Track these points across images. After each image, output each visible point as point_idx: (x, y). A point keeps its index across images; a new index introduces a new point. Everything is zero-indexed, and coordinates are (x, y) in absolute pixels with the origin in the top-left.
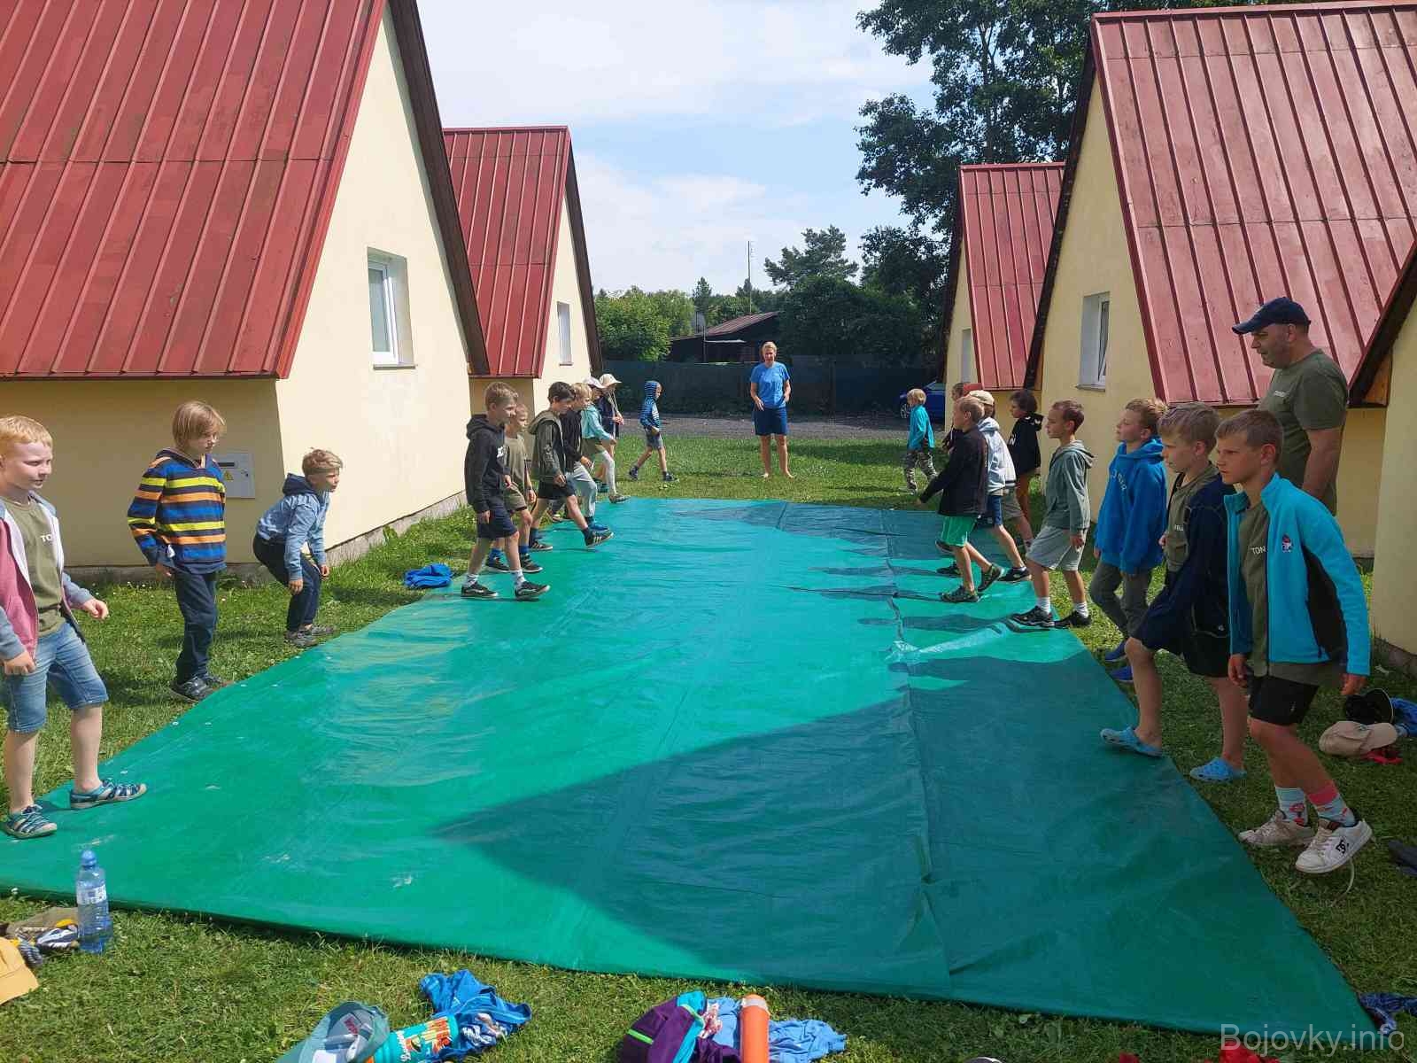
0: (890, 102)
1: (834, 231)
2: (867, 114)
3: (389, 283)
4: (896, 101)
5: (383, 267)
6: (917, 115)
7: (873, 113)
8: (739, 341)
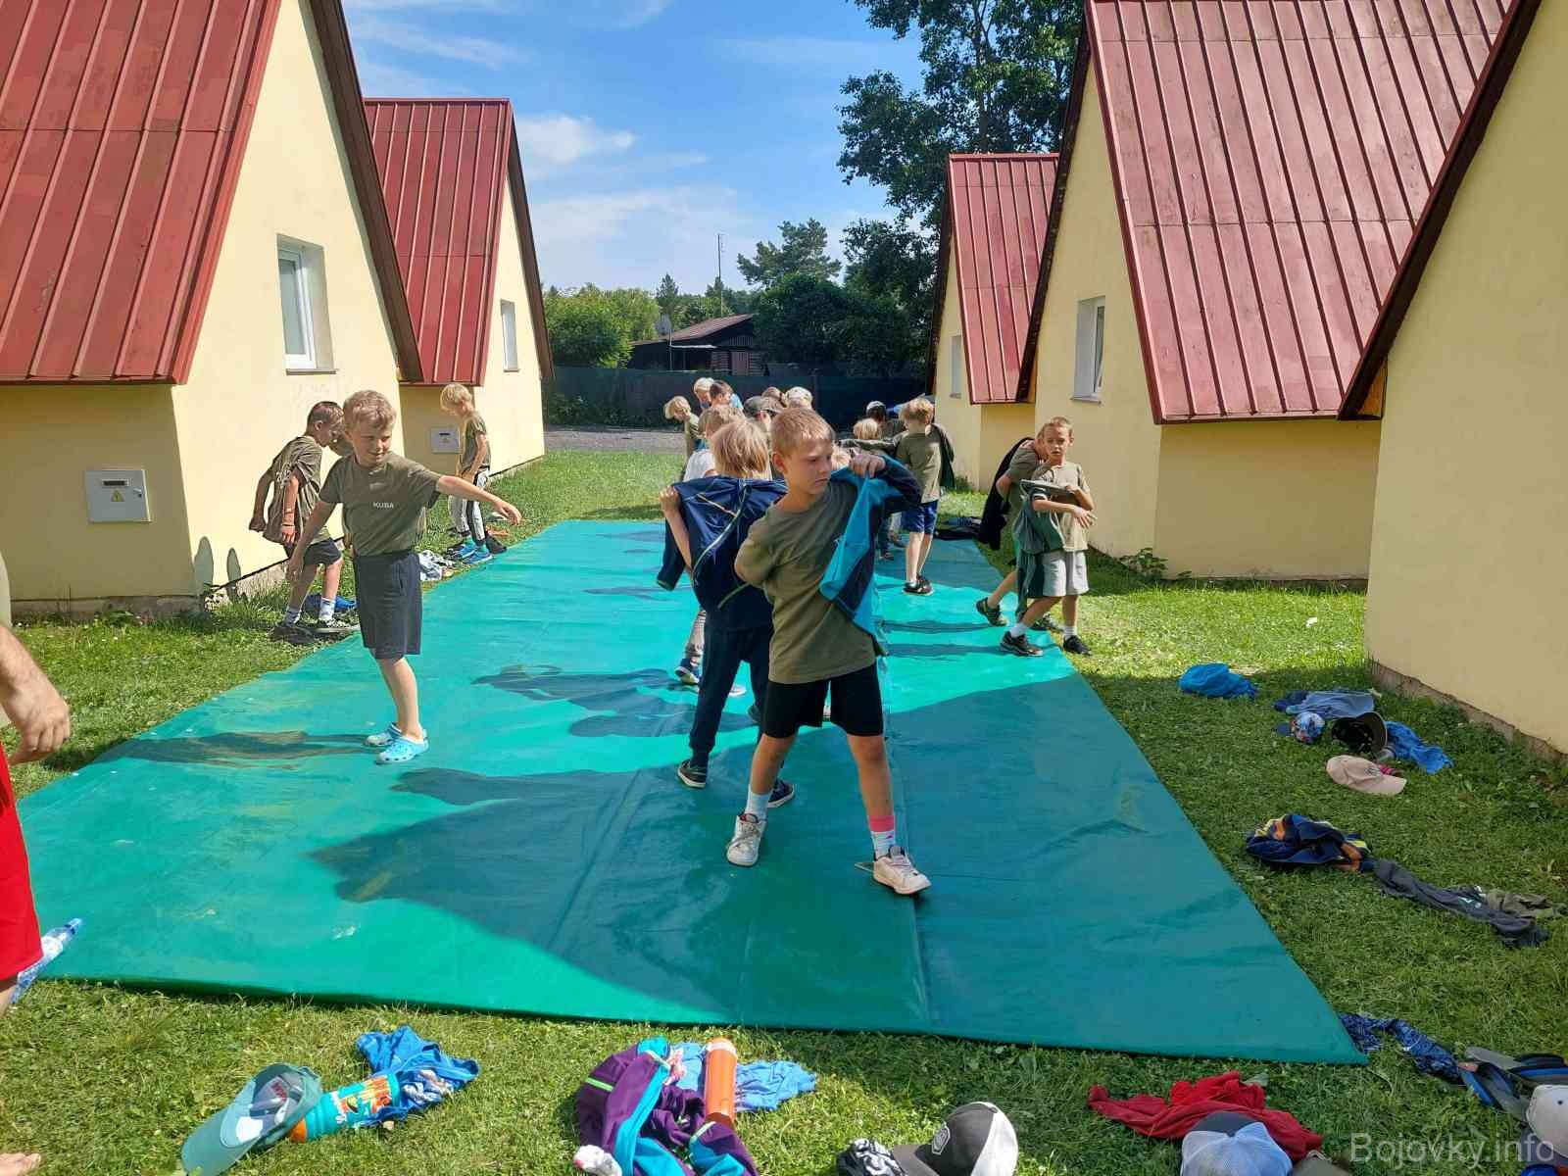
0: (874, 80)
1: (813, 224)
2: (849, 92)
3: (304, 274)
4: (881, 79)
5: (294, 256)
6: (904, 96)
7: (856, 91)
8: (709, 346)
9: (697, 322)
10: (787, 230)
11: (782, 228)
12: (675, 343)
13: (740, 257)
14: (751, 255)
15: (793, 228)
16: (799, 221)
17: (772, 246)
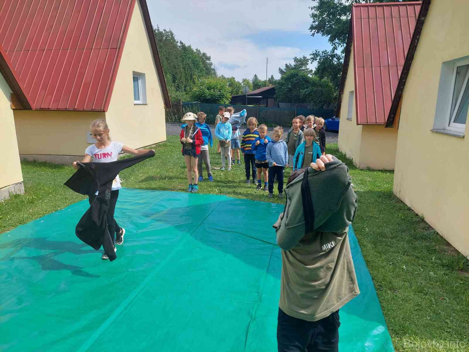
1: (304, 58)
8: (260, 97)
9: (258, 88)
10: (296, 60)
11: (294, 59)
12: (248, 95)
13: (280, 68)
14: (283, 68)
15: (298, 59)
16: (300, 56)
17: (290, 65)
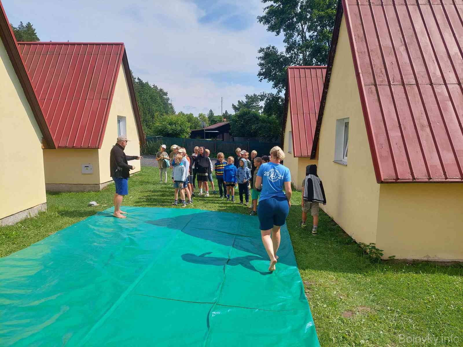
0: (269, 48)
1: (255, 95)
2: (260, 52)
4: (271, 48)
6: (279, 53)
7: (263, 52)
12: (206, 130)
13: (233, 104)
14: (236, 104)
15: (249, 96)
16: (251, 94)
17: (242, 101)
